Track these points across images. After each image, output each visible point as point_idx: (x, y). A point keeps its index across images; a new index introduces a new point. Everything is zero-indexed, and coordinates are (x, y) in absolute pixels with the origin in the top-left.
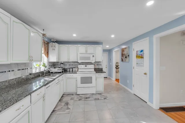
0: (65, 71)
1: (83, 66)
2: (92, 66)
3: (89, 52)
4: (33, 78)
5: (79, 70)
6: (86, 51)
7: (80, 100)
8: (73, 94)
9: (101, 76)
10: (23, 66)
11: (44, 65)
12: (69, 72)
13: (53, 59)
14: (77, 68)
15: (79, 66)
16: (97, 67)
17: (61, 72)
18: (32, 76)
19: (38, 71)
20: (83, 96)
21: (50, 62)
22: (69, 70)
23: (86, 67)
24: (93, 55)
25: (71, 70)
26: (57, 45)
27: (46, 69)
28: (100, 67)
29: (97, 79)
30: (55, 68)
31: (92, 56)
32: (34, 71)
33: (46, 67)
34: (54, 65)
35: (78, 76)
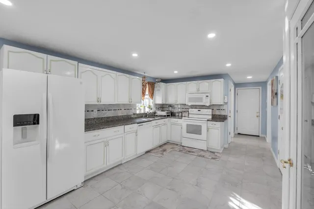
0: (172, 115)
1: (195, 111)
2: (209, 112)
3: (201, 90)
4: (136, 118)
5: (190, 116)
6: (198, 90)
7: (180, 151)
8: (177, 145)
9: (215, 126)
10: (128, 107)
11: (150, 107)
12: (177, 117)
13: (159, 100)
14: (187, 113)
15: (190, 110)
16: (217, 113)
17: (165, 116)
18: (135, 116)
19: (142, 112)
20: (187, 149)
21: (156, 104)
22: (177, 115)
23: (199, 112)
24: (207, 95)
25: (180, 115)
26: (162, 84)
27: (151, 111)
28: (223, 113)
29: (210, 130)
30: (162, 111)
31: (205, 96)
32: (138, 112)
33: (152, 109)
34: (162, 107)
35: (183, 122)
